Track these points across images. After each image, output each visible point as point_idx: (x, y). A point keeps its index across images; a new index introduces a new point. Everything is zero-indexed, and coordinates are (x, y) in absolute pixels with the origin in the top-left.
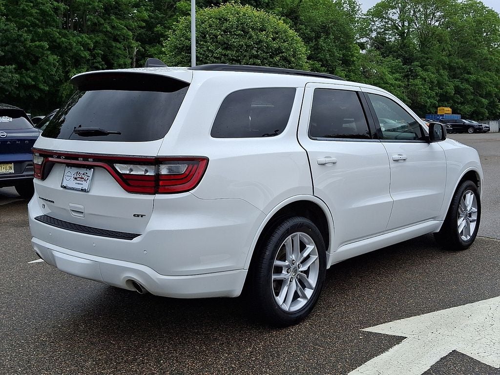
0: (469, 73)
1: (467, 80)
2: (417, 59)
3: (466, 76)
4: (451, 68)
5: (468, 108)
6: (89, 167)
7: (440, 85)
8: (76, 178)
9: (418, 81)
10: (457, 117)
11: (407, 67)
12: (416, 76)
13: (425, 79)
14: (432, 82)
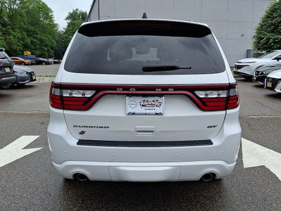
0: (37, 34)
1: (36, 38)
2: (9, 25)
3: (36, 36)
4: (27, 31)
5: (38, 52)
6: (160, 95)
7: (23, 39)
8: (143, 106)
9: (11, 37)
10: (34, 56)
11: (4, 29)
12: (10, 34)
13: (14, 36)
14: (19, 38)
